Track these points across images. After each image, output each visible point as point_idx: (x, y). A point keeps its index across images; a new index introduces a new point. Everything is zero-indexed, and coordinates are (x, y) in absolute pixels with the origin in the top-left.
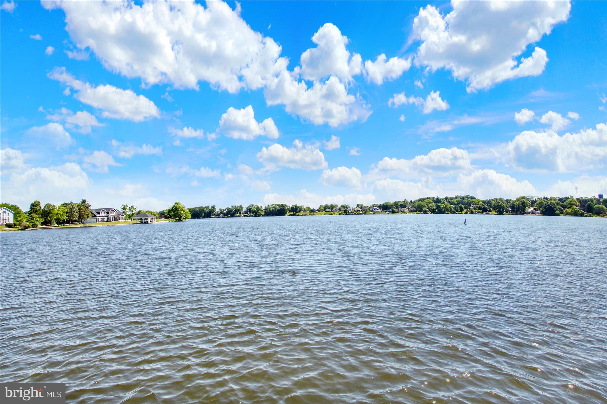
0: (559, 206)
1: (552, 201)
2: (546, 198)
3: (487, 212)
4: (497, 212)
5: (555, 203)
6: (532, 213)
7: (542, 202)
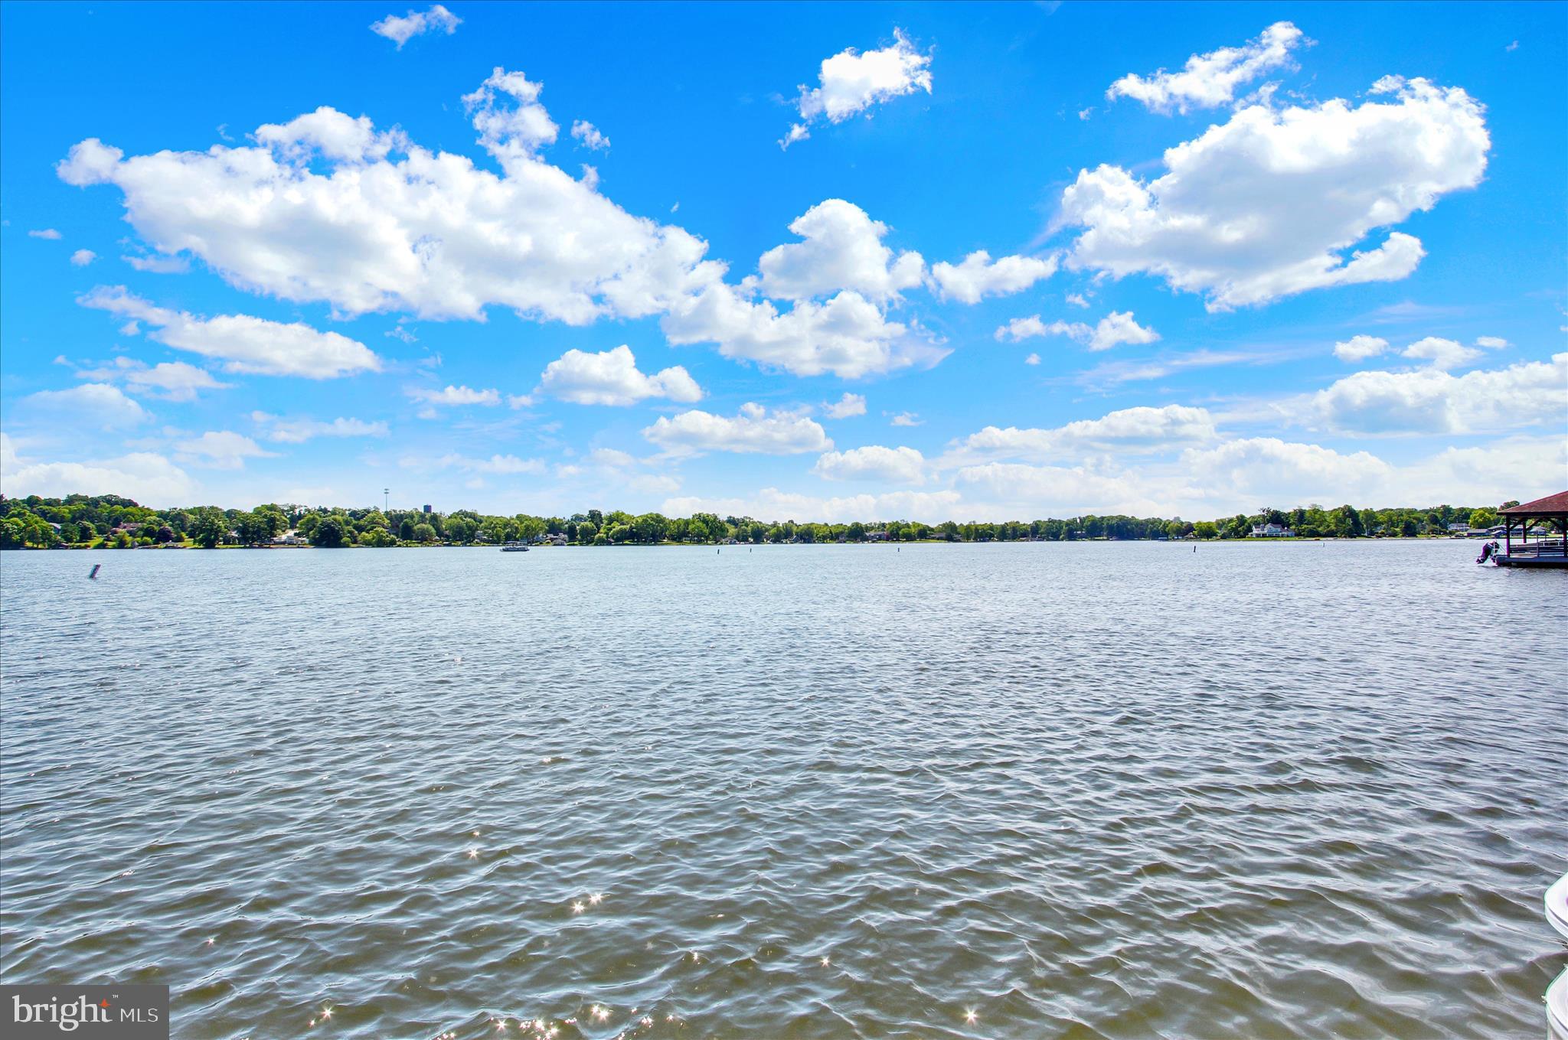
0: (350, 528)
1: (337, 517)
2: (325, 511)
3: (170, 543)
4: (201, 542)
5: (341, 520)
6: (289, 543)
7: (314, 519)
